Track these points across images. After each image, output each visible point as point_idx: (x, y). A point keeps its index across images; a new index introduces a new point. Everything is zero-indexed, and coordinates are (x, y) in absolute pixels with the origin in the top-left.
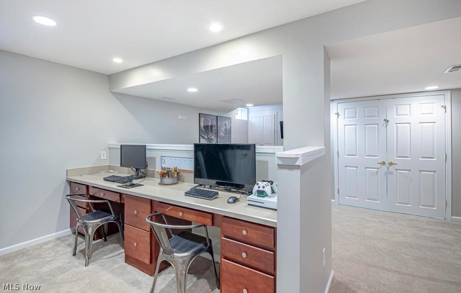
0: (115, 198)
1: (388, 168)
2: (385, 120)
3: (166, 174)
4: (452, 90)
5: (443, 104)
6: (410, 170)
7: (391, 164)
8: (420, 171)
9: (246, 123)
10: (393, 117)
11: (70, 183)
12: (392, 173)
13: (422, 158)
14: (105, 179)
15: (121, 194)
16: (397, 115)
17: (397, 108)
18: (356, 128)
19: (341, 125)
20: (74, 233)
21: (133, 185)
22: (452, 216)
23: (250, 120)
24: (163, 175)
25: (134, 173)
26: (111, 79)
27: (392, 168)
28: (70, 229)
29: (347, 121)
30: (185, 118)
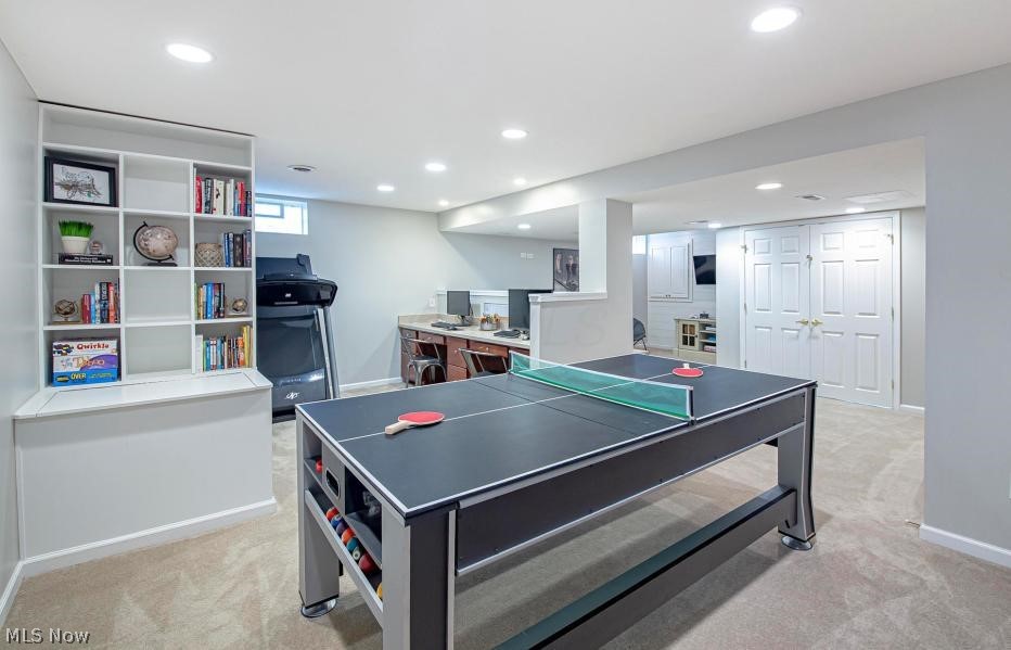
0: (440, 341)
1: (811, 330)
2: (808, 257)
3: (486, 320)
4: (901, 210)
5: (890, 233)
6: (842, 333)
7: (816, 323)
8: (857, 334)
9: (645, 258)
10: (819, 252)
11: (401, 329)
12: (816, 337)
13: (860, 314)
14: (433, 325)
15: (445, 338)
16: (825, 249)
17: (824, 239)
18: (769, 269)
19: (750, 265)
20: (405, 381)
21: (455, 329)
22: (901, 403)
23: (650, 253)
24: (483, 321)
25: (459, 322)
26: (440, 217)
27: (817, 330)
28: (400, 378)
29: (758, 258)
30: (530, 256)
